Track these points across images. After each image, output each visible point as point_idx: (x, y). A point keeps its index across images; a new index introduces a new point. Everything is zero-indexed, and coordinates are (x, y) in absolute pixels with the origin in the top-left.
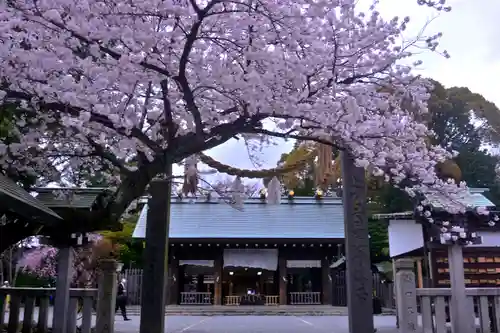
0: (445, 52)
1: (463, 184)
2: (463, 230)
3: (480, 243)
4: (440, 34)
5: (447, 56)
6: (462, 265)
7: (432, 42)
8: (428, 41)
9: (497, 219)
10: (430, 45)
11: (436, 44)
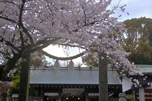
0: (128, 13)
1: (133, 63)
2: (137, 80)
3: (151, 87)
4: (125, 5)
5: (128, 14)
6: (144, 96)
7: (123, 8)
8: (121, 8)
9: (146, 77)
10: (122, 10)
11: (124, 9)
